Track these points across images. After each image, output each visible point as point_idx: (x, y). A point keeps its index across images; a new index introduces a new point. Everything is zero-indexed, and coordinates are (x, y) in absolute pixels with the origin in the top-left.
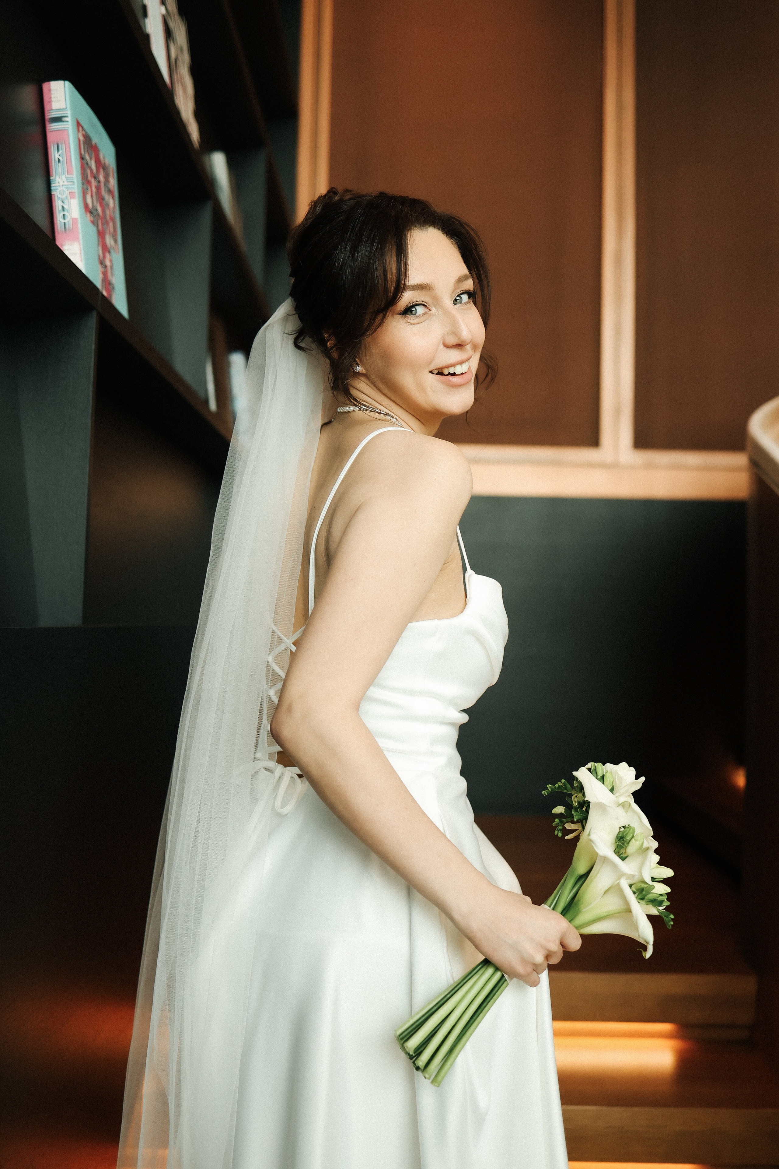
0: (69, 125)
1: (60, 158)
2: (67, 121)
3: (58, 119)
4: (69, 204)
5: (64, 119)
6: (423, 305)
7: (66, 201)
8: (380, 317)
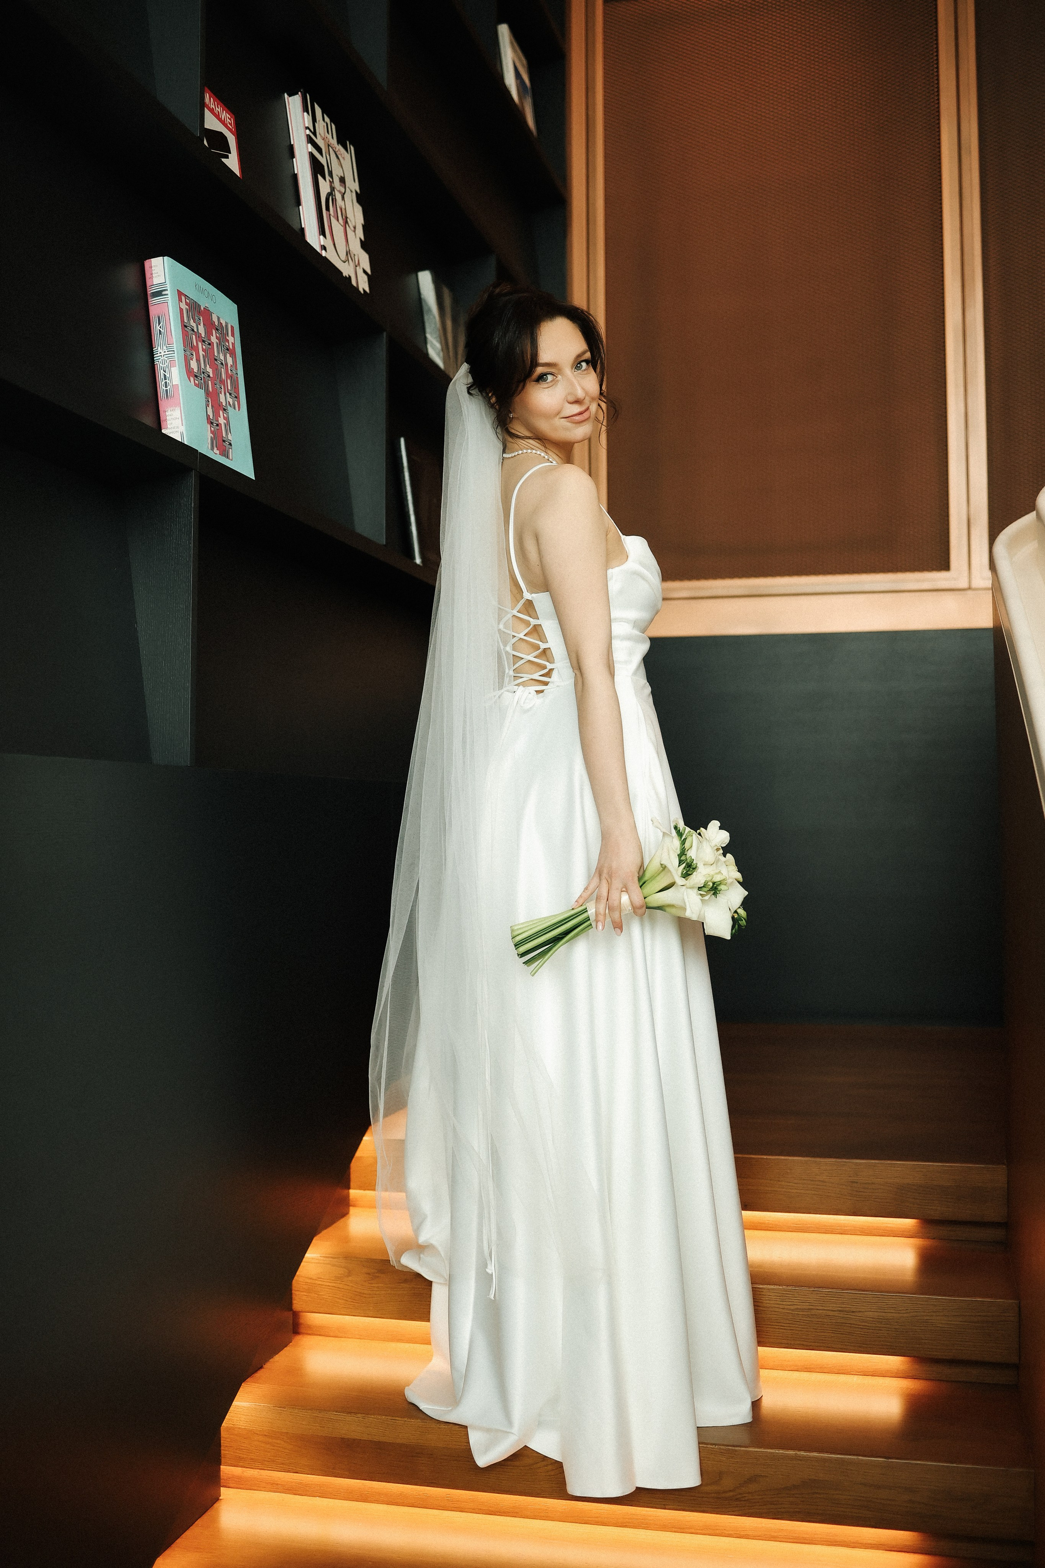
0: (170, 298)
1: (161, 330)
2: (167, 295)
3: (159, 294)
4: (170, 372)
5: (164, 293)
6: (551, 374)
7: (167, 370)
8: (522, 384)
